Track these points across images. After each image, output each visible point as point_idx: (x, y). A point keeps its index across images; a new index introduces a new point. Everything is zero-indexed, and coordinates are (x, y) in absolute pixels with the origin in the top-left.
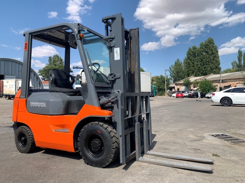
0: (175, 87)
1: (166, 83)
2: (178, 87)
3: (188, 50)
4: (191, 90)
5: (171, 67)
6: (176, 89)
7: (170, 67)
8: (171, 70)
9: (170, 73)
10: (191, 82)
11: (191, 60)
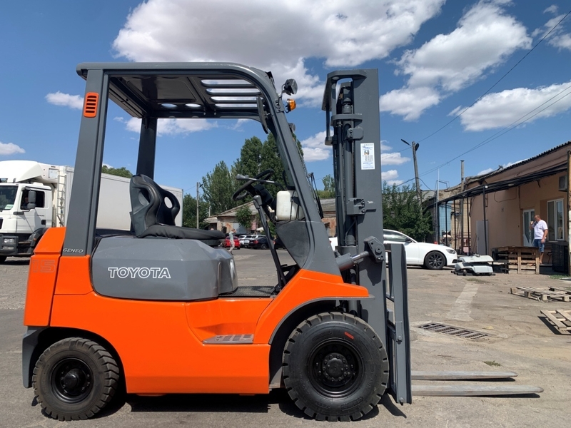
0: (216, 224)
1: (199, 215)
2: (225, 224)
3: (244, 144)
4: (253, 232)
5: (207, 179)
6: (219, 228)
7: (203, 178)
8: (206, 184)
9: (204, 191)
10: (253, 214)
11: (249, 166)
